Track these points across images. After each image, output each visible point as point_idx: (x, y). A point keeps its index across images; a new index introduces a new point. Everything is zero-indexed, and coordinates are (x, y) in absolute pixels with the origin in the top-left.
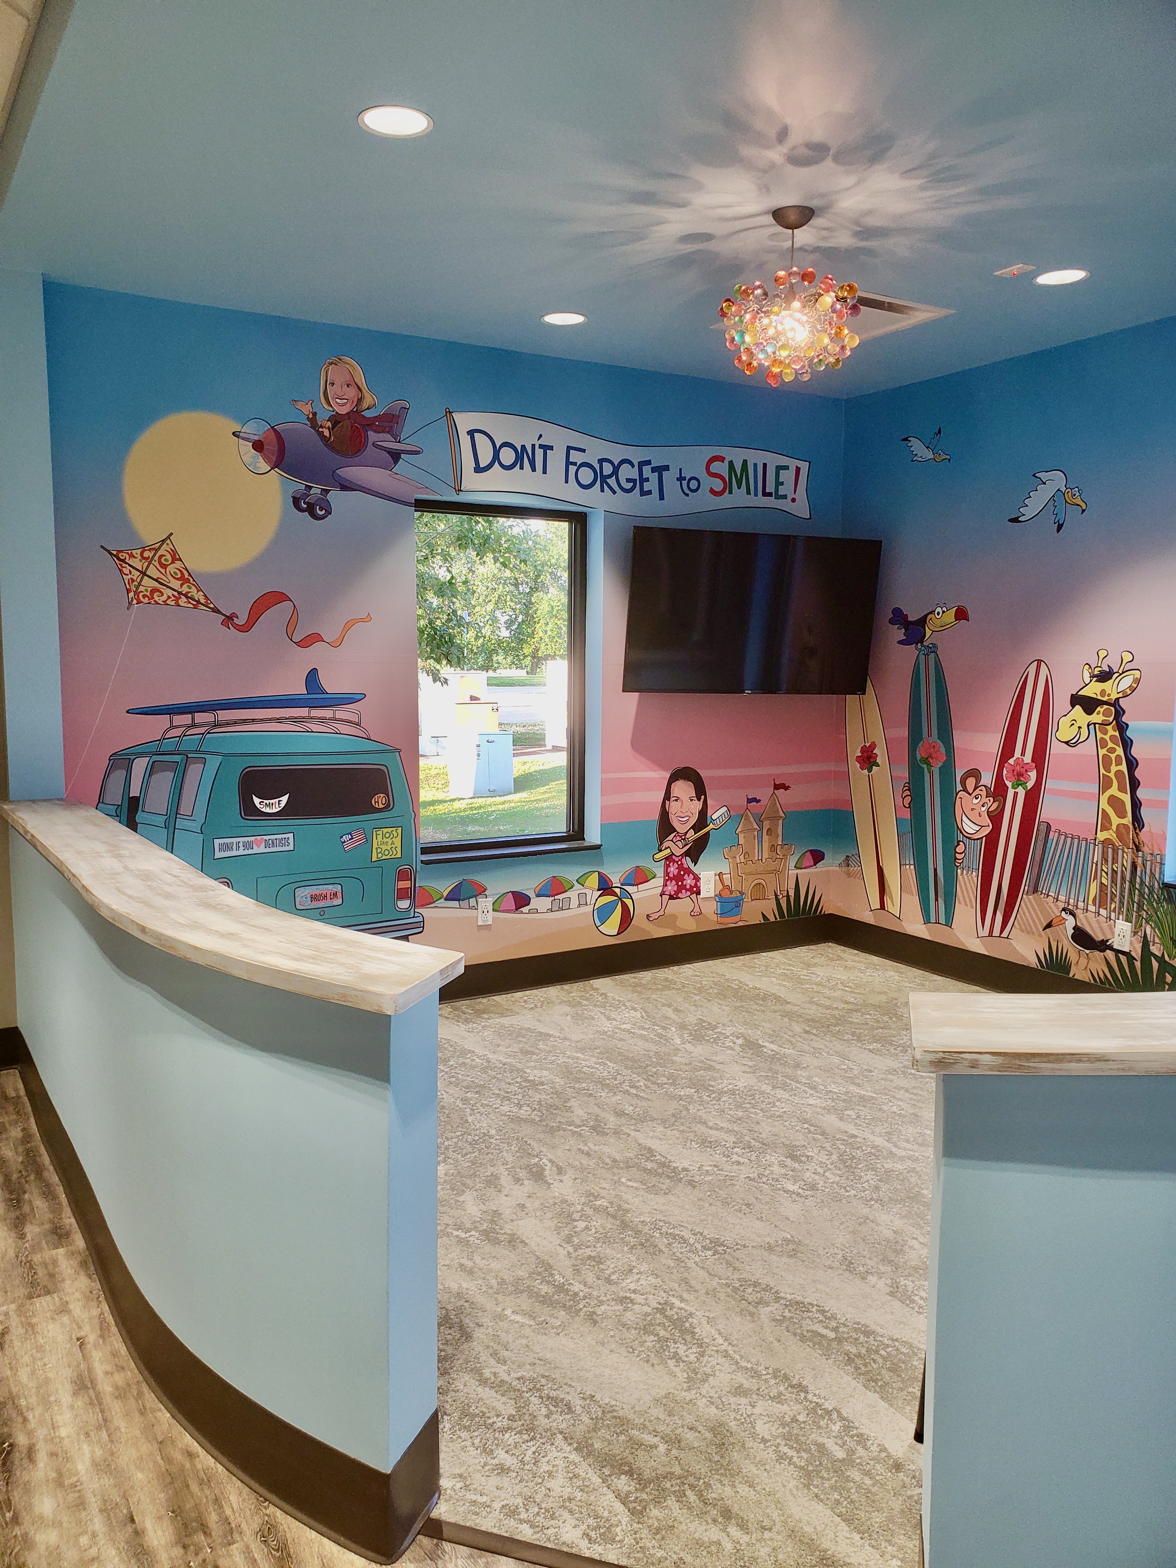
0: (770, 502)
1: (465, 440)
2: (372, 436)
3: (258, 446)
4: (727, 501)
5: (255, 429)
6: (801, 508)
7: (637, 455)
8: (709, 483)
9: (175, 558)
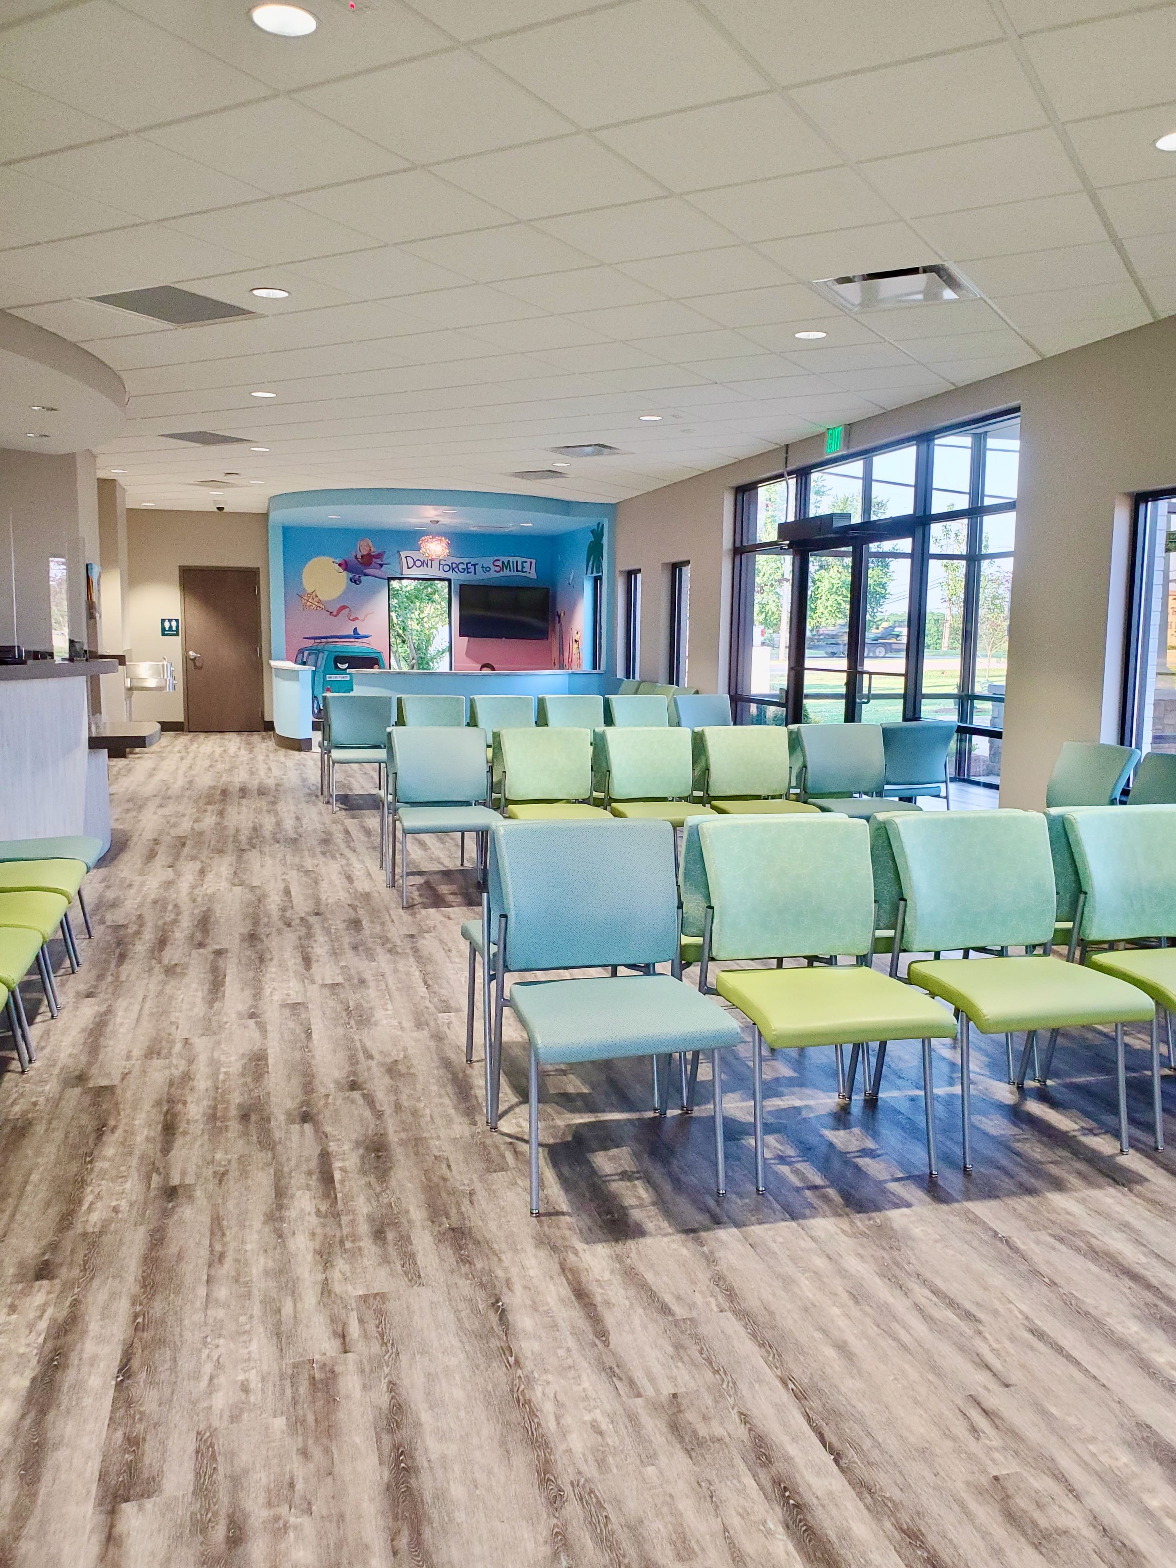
0: (519, 574)
1: (404, 560)
2: (374, 560)
3: (340, 565)
4: (501, 574)
5: (339, 561)
6: (533, 575)
7: (466, 561)
8: (493, 568)
9: (316, 596)
